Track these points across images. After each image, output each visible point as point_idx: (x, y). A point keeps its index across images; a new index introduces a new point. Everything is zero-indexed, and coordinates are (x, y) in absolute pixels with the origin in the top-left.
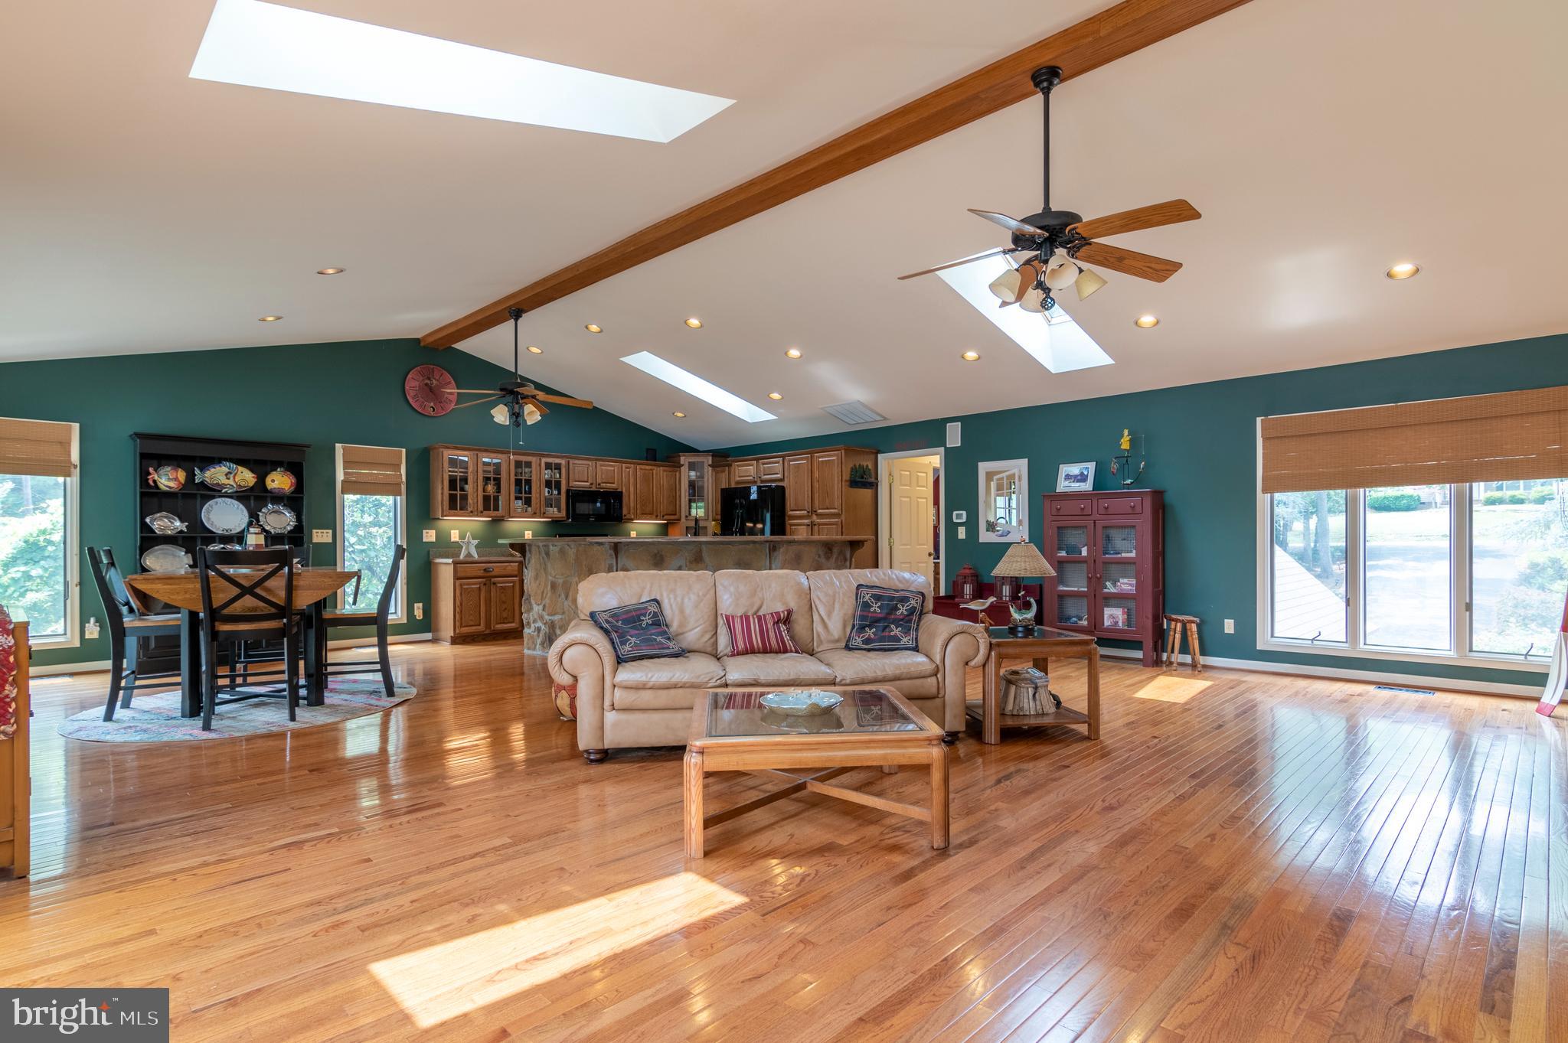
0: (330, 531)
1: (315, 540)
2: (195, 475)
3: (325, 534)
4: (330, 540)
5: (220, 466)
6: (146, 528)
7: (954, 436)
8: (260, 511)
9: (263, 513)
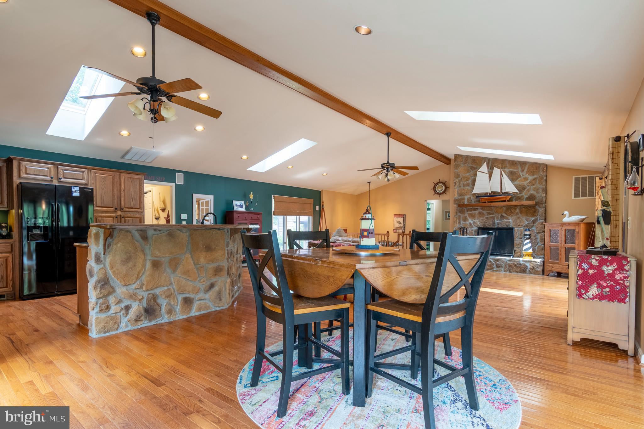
7: (180, 179)
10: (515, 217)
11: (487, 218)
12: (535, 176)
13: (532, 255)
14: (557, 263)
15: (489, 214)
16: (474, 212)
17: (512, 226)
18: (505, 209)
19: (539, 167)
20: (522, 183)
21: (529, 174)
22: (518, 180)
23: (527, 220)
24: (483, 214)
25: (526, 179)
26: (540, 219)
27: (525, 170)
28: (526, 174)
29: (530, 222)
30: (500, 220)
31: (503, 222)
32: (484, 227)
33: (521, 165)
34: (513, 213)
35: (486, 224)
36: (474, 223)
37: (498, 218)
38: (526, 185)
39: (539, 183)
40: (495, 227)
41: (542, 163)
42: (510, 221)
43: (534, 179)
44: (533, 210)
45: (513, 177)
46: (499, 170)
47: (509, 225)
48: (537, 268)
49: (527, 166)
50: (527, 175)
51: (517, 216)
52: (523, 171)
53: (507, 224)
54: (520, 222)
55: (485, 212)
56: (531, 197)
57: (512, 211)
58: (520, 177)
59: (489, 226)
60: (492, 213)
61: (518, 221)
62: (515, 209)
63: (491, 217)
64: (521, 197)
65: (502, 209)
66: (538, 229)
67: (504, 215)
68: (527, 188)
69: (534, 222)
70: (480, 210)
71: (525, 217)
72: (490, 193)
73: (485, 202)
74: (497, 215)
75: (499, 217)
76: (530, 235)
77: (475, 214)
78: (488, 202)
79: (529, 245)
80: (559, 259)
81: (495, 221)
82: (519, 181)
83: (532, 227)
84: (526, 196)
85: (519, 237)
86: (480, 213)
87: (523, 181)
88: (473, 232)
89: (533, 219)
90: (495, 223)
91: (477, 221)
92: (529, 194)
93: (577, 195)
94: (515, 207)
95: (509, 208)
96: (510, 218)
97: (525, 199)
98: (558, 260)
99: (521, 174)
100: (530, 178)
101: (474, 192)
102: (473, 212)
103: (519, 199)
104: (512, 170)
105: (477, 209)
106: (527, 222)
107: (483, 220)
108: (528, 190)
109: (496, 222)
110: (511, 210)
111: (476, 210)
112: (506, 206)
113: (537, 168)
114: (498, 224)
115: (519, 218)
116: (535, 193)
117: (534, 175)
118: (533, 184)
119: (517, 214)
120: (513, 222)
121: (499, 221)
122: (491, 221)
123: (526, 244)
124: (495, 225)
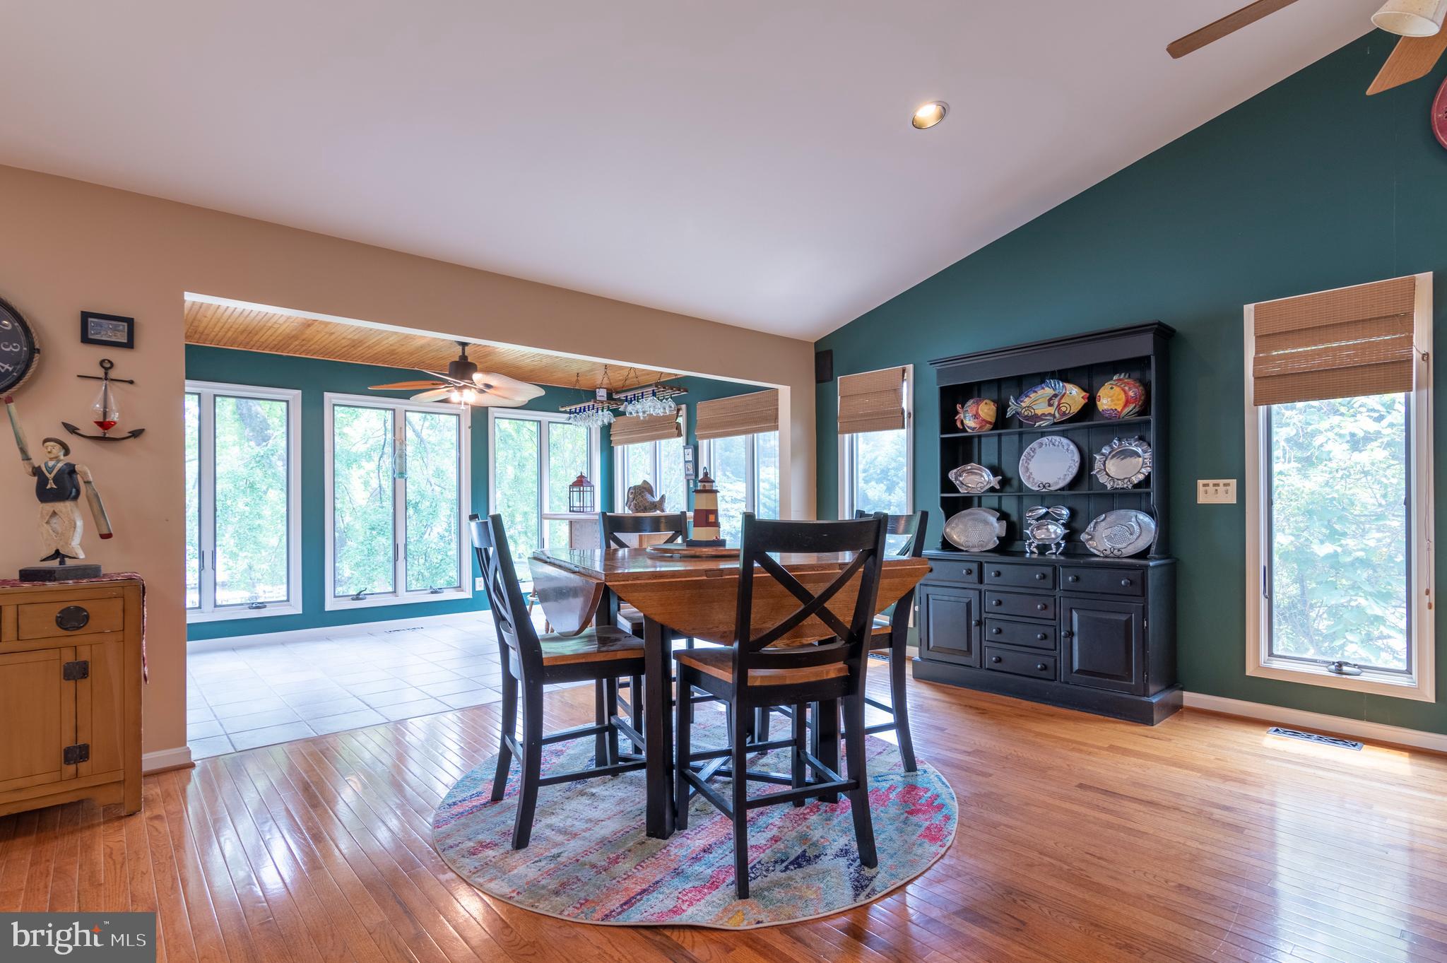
0: (1233, 482)
1: (1202, 499)
2: (1009, 406)
3: (1221, 489)
4: (1232, 499)
5: (1043, 388)
6: (947, 486)
8: (1099, 451)
9: (1103, 454)
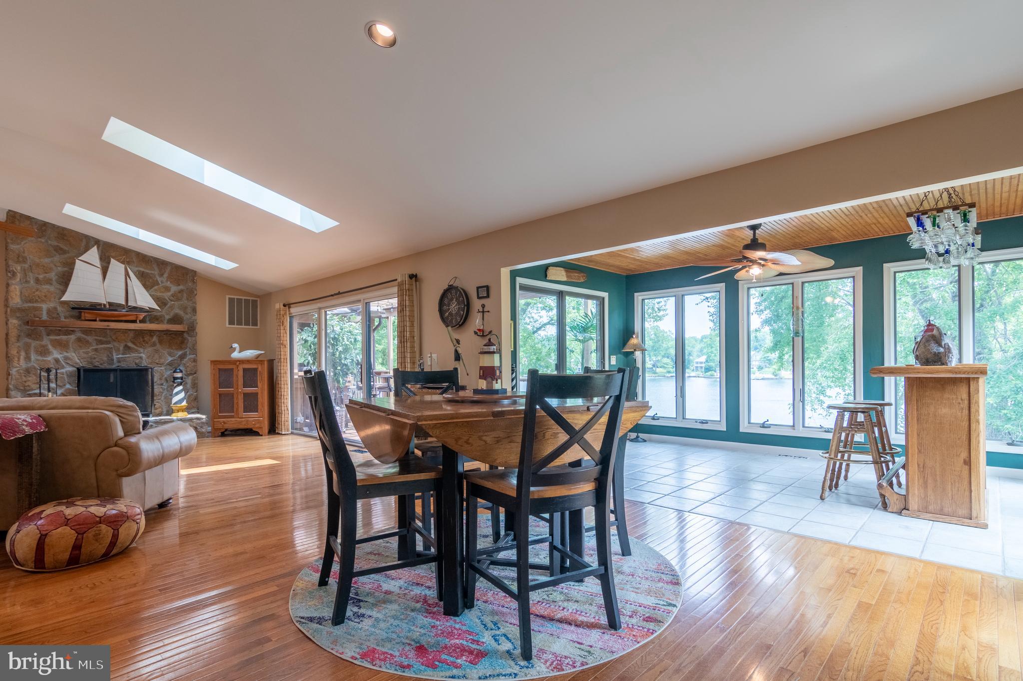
10: (150, 349)
11: (96, 350)
12: (181, 287)
13: (188, 409)
14: (232, 417)
15: (101, 342)
16: (66, 337)
17: (146, 364)
18: (131, 335)
19: (187, 275)
20: (161, 294)
21: (171, 282)
22: (153, 288)
23: (170, 355)
24: (87, 342)
25: (167, 289)
26: (190, 354)
27: (166, 275)
28: (167, 281)
29: (175, 358)
30: (123, 354)
31: (129, 357)
32: (90, 366)
33: (158, 265)
34: (147, 343)
35: (94, 361)
36: (66, 358)
37: (118, 350)
38: (168, 299)
39: (188, 299)
40: (114, 367)
41: (190, 268)
42: (142, 357)
43: (181, 291)
44: (180, 339)
45: (147, 282)
46: (123, 266)
47: (141, 363)
48: (201, 427)
49: (169, 269)
50: (169, 282)
51: (155, 348)
52: (161, 275)
53: (137, 361)
54: (160, 357)
55: (89, 338)
56: (176, 320)
57: (146, 339)
58: (158, 284)
59: (101, 364)
60: (106, 341)
61: (156, 356)
62: (152, 336)
63: (105, 349)
64: (161, 316)
65: (126, 335)
66: (189, 369)
67: (130, 344)
68: (169, 304)
69: (182, 357)
70: (79, 334)
71: (167, 350)
72: (105, 305)
73: (95, 320)
74: (116, 344)
75: (121, 348)
76: (182, 378)
77: (68, 342)
78: (101, 321)
79: (182, 395)
80: (235, 410)
81: (113, 356)
82: (156, 290)
83: (179, 365)
84: (167, 317)
85: (158, 382)
86: (79, 340)
87: (163, 292)
88: (65, 376)
89: (180, 353)
90: (113, 360)
91: (74, 354)
92: (172, 314)
93: (231, 322)
94: (151, 333)
95: (140, 334)
96: (142, 350)
97: (166, 321)
98: (233, 412)
99: (159, 279)
100: (174, 289)
101: (65, 298)
102: (64, 337)
103: (157, 319)
104: (142, 269)
105: (72, 331)
106: (170, 359)
107: (87, 353)
108: (172, 307)
109: (115, 357)
110: (143, 338)
111: (70, 334)
112: (134, 330)
113: (184, 275)
114: (119, 362)
115: (157, 351)
116: (181, 313)
117: (179, 285)
118: (178, 299)
119: (154, 345)
120: (148, 357)
121: (121, 356)
122: (105, 355)
123: (177, 393)
124: (113, 364)
